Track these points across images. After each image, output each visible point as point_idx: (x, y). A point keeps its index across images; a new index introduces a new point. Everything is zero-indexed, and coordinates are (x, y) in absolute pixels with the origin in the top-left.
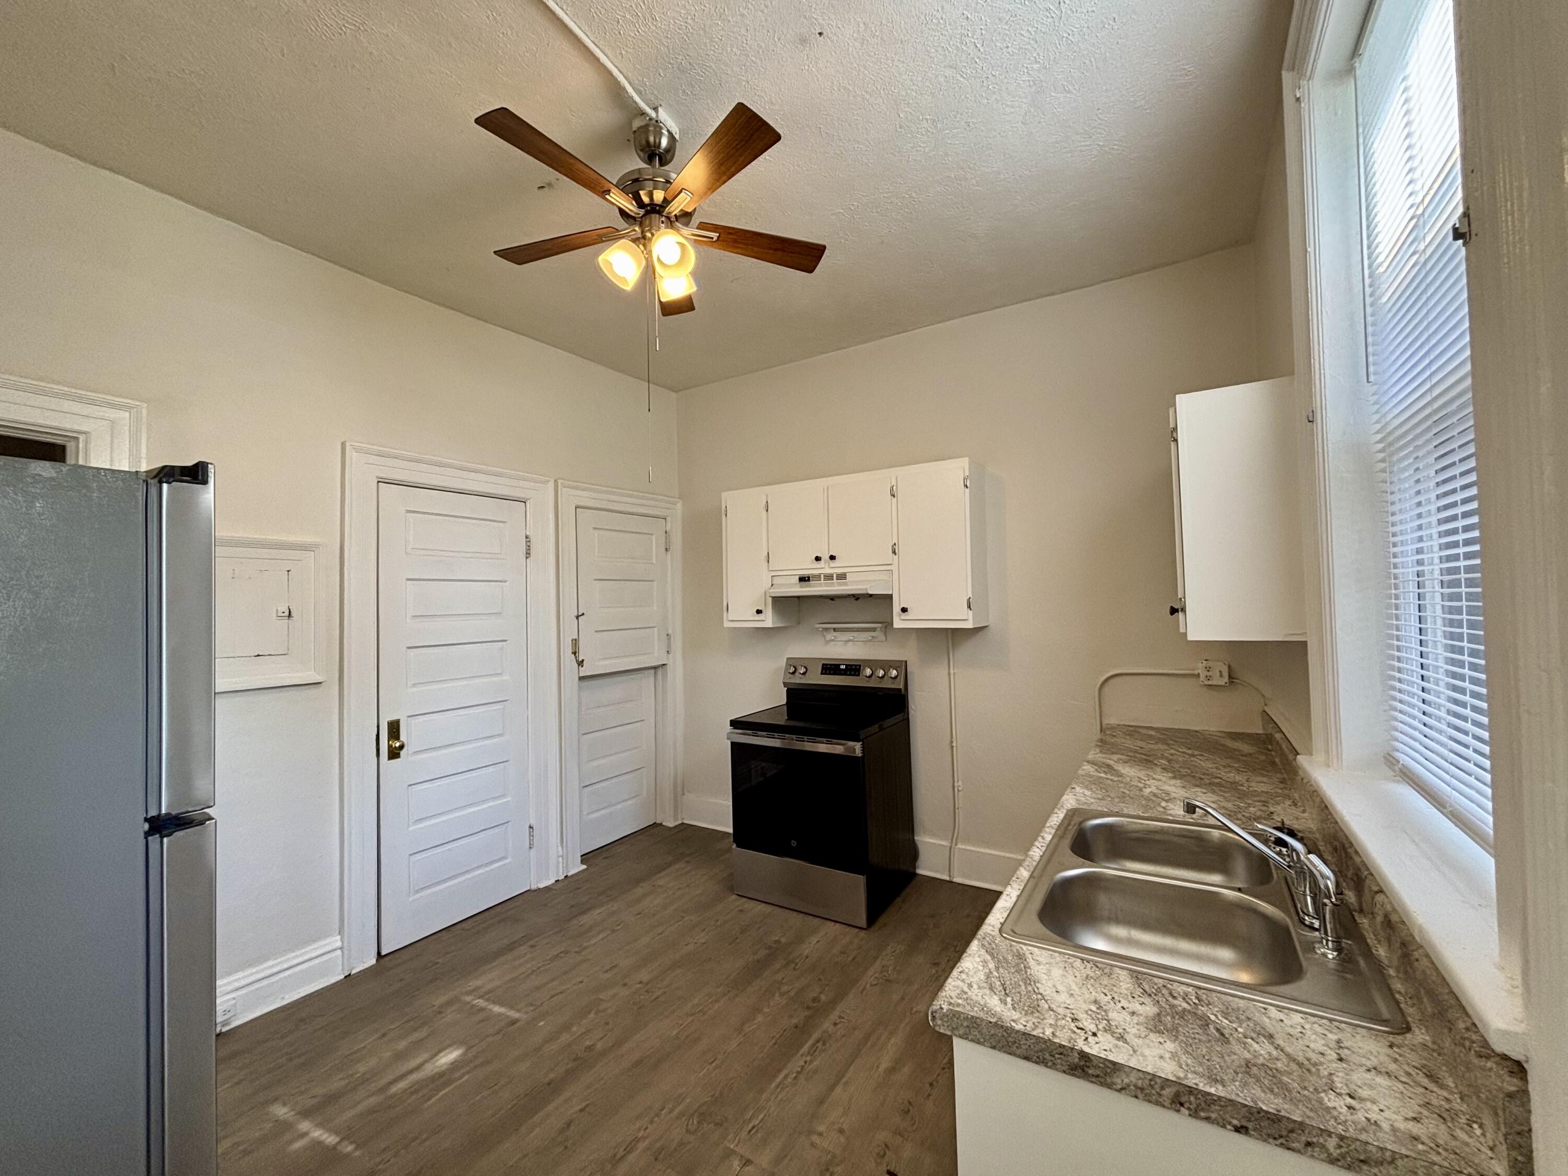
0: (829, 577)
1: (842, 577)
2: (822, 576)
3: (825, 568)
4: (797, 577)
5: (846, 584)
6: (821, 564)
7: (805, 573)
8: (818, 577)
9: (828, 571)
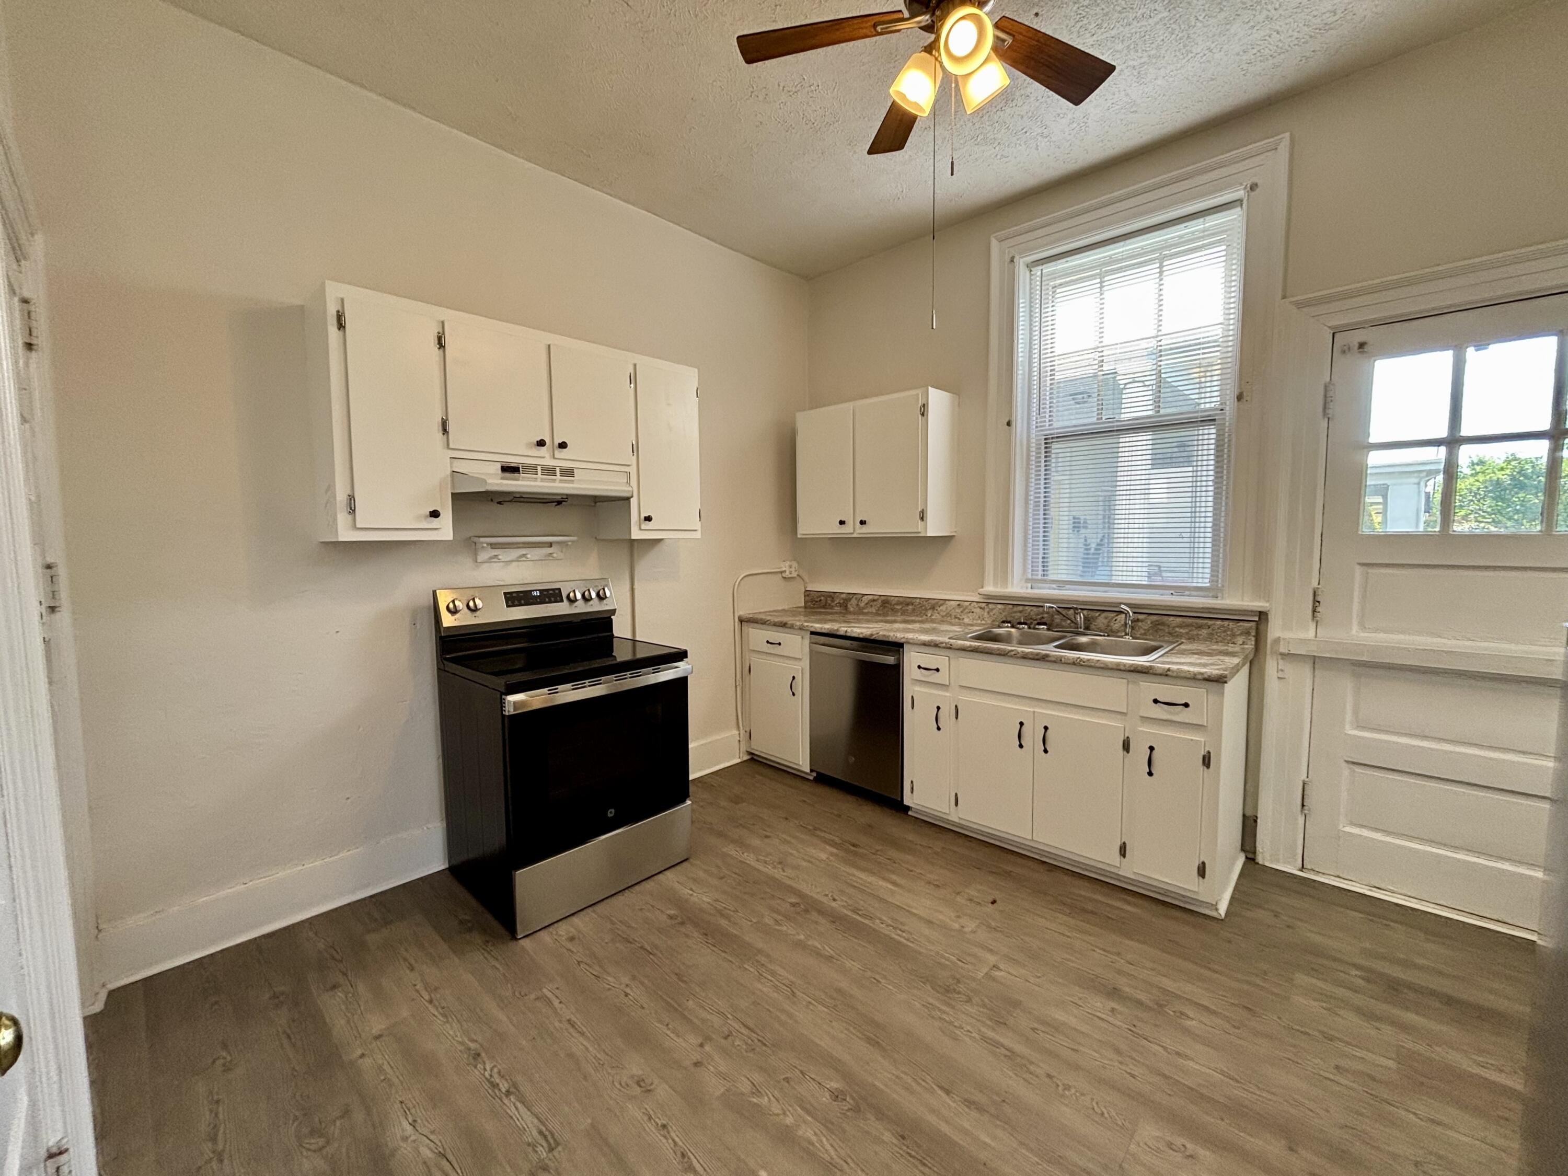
0: (549, 471)
1: (568, 473)
2: (539, 468)
3: (544, 457)
4: (499, 466)
5: (572, 482)
6: (543, 451)
7: (513, 460)
8: (532, 469)
9: (549, 462)
